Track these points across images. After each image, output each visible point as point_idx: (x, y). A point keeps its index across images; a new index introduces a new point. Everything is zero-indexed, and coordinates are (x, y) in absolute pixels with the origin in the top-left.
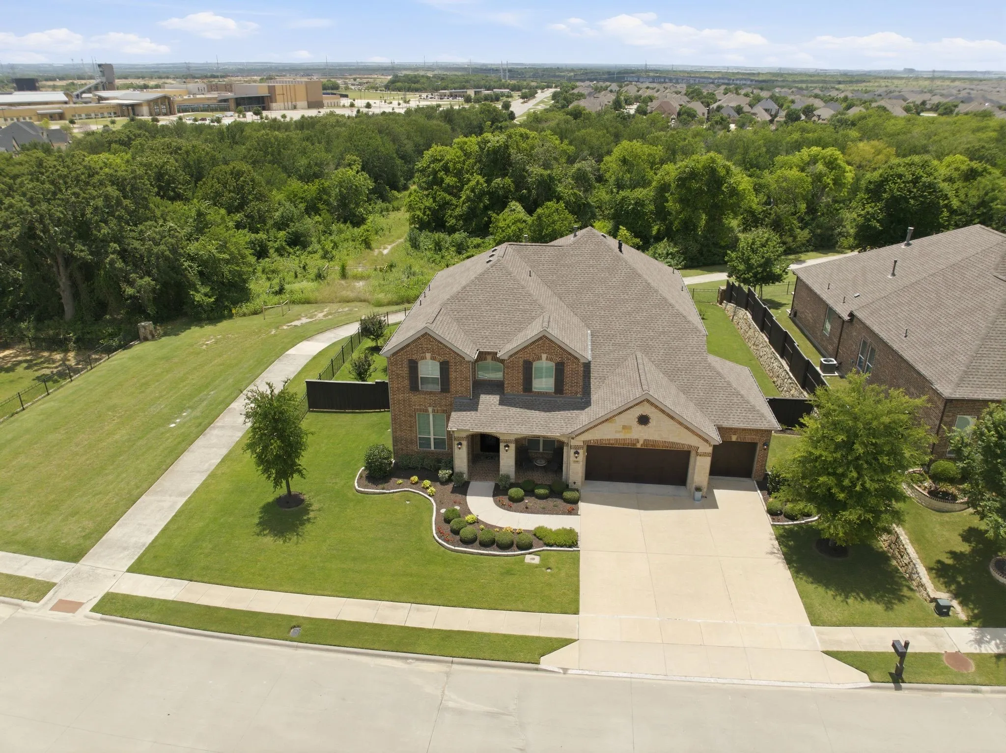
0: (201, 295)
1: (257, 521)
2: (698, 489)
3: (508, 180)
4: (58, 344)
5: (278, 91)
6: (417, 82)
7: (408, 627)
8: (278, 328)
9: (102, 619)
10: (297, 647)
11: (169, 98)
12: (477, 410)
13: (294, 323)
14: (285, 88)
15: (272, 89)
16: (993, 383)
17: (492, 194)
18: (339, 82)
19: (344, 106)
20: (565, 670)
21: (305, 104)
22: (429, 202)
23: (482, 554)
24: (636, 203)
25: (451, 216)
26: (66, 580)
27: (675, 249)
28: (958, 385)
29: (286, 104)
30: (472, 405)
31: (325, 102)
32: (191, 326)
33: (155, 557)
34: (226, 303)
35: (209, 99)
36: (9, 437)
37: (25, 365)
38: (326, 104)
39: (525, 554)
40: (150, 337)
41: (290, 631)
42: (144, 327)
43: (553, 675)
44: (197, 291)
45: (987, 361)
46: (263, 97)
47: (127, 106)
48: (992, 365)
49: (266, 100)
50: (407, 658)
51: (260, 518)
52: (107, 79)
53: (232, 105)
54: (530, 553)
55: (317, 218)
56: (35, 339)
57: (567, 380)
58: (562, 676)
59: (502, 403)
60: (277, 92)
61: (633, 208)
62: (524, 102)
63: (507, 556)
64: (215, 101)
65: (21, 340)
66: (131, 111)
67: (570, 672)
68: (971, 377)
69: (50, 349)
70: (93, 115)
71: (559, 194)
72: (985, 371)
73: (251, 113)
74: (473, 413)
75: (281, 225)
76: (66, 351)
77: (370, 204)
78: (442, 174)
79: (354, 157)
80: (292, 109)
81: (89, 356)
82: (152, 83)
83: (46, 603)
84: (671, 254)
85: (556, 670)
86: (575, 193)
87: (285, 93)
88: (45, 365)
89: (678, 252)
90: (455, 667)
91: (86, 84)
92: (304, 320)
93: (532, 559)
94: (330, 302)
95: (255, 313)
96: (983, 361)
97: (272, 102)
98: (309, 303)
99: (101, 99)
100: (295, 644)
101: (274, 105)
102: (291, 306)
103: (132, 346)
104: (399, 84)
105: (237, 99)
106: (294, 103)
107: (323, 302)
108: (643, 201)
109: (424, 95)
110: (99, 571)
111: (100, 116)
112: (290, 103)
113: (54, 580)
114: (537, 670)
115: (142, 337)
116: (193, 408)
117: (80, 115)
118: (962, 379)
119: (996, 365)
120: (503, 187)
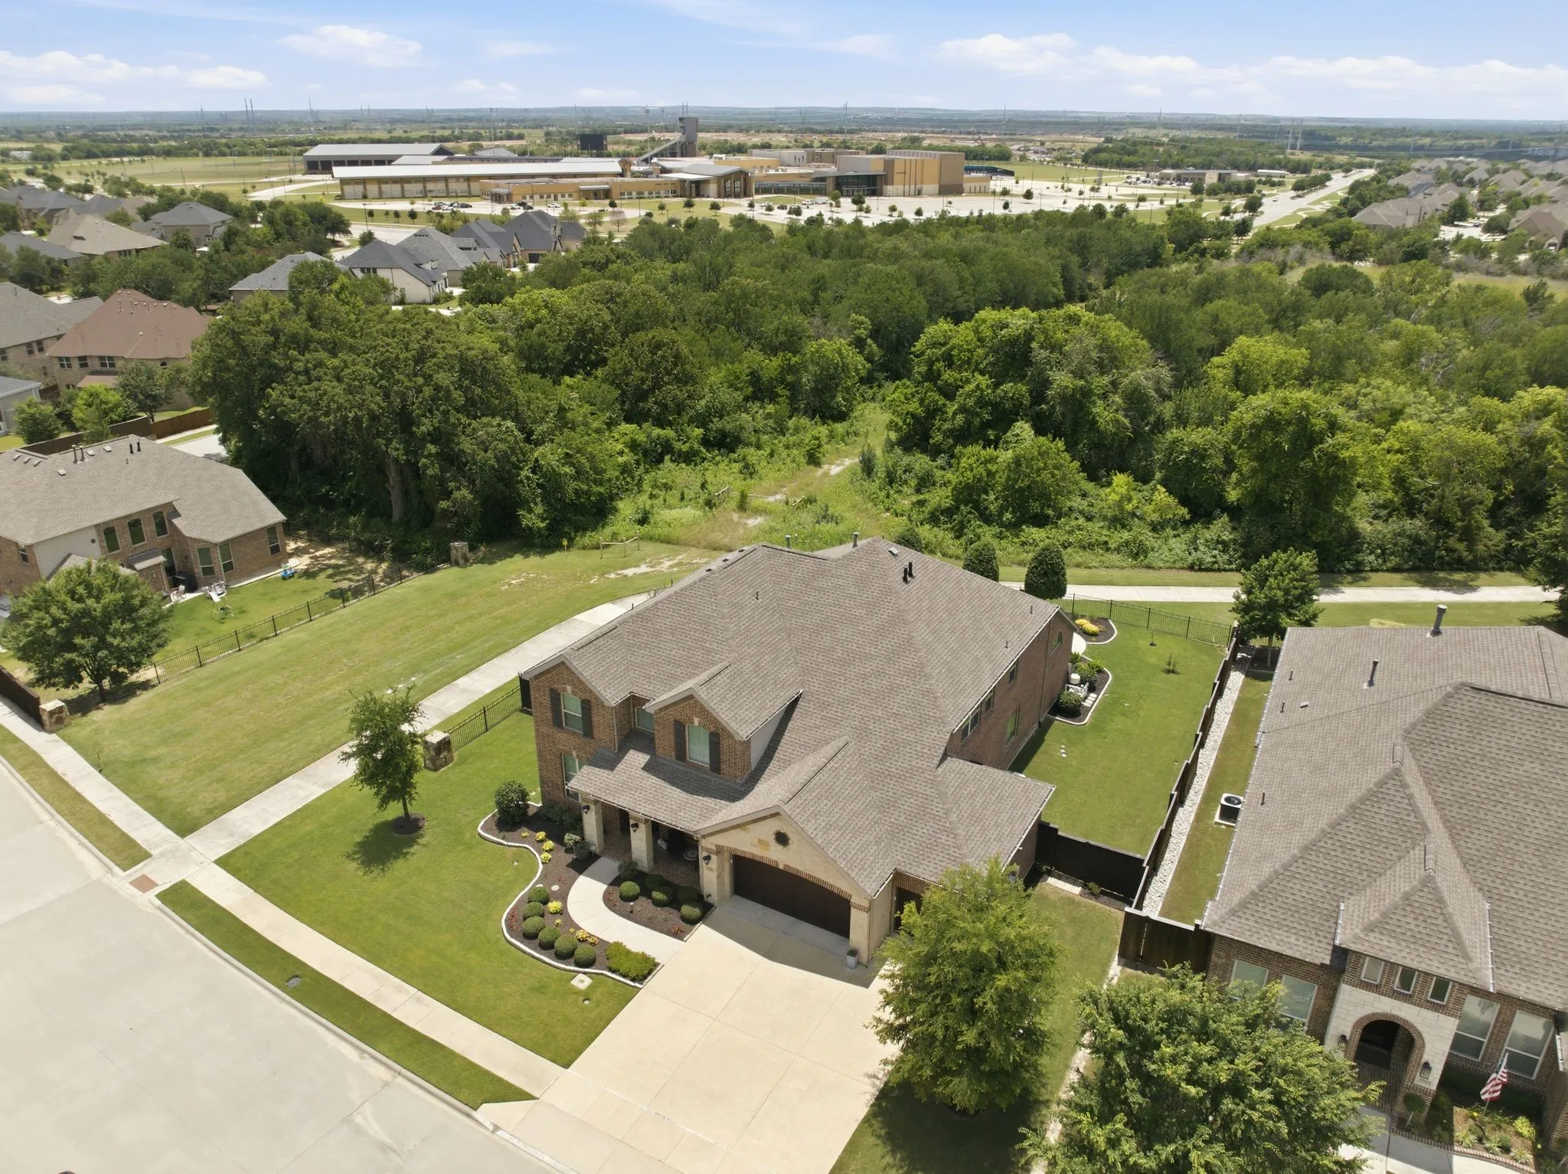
0: (533, 518)
1: (359, 839)
2: (853, 953)
3: (1023, 388)
4: (373, 551)
5: (898, 168)
6: (1133, 153)
7: (394, 1019)
8: (603, 575)
9: (159, 908)
10: (284, 1000)
11: (746, 174)
12: (612, 770)
13: (625, 572)
14: (908, 163)
15: (889, 165)
16: (1295, 925)
17: (996, 406)
18: (1014, 147)
19: (994, 193)
20: (496, 1128)
21: (935, 187)
22: (914, 406)
23: (533, 957)
24: (1193, 452)
25: (939, 429)
26: (162, 855)
27: (1231, 537)
28: (1233, 912)
29: (907, 187)
30: (610, 763)
31: (966, 186)
32: (516, 553)
33: (246, 853)
34: (566, 529)
35: (801, 176)
36: (236, 669)
37: (330, 571)
38: (967, 189)
39: (578, 972)
40: (461, 561)
41: (289, 980)
42: (456, 548)
43: (481, 1129)
44: (530, 511)
45: (1299, 887)
46: (875, 177)
47: (692, 182)
48: (1304, 894)
49: (878, 180)
50: (364, 1051)
51: (366, 837)
52: (688, 138)
53: (830, 185)
54: (585, 973)
55: (771, 408)
56: (356, 539)
57: (724, 757)
58: (488, 1133)
59: (647, 768)
60: (896, 170)
61: (1187, 459)
62: (1299, 196)
63: (557, 968)
64: (808, 179)
65: (343, 538)
66: (694, 190)
67: (499, 1133)
68: (1261, 904)
69: (367, 556)
70: (646, 194)
71: (1094, 417)
72: (1290, 901)
73: (849, 200)
74: (607, 772)
75: (702, 421)
76: (381, 560)
77: (871, 388)
78: (940, 365)
79: (862, 318)
80: (915, 196)
81: (400, 571)
82: (757, 140)
83: (131, 875)
84: (1223, 543)
85: (488, 1124)
86: (1117, 421)
87: (908, 171)
88: (350, 576)
89: (1234, 541)
90: (400, 1080)
91: (668, 140)
92: (643, 569)
93: (582, 981)
94: (693, 546)
95: (597, 547)
96: (1291, 885)
97: (886, 184)
98: (668, 542)
99: (664, 170)
100: (284, 995)
101: (889, 188)
102: (642, 544)
103: (439, 569)
104: (1103, 156)
105: (837, 178)
106: (918, 186)
107: (685, 545)
108: (1205, 450)
109: (1135, 175)
110: (194, 854)
111: (654, 195)
112: (913, 187)
113: (152, 852)
114: (469, 1116)
115: (453, 560)
116: (426, 672)
117: (630, 193)
118: (1244, 905)
119: (1312, 896)
120: (1012, 398)
